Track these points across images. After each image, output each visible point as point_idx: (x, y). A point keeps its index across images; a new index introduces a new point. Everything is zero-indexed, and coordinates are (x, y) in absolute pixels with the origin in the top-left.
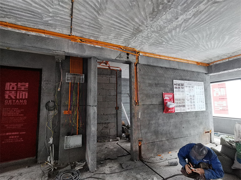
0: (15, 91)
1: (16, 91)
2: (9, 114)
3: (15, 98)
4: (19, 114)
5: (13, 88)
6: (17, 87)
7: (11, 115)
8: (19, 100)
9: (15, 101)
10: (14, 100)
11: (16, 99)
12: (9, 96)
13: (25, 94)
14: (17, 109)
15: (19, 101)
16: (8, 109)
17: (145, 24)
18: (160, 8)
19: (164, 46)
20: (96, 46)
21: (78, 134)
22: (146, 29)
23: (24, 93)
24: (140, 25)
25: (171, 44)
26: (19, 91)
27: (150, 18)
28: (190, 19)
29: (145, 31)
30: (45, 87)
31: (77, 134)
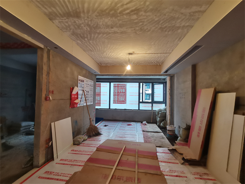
17: (90, 14)
18: (111, 13)
19: (84, 41)
22: (86, 18)
24: (84, 12)
25: (90, 43)
27: (98, 13)
28: (118, 33)
29: (83, 19)
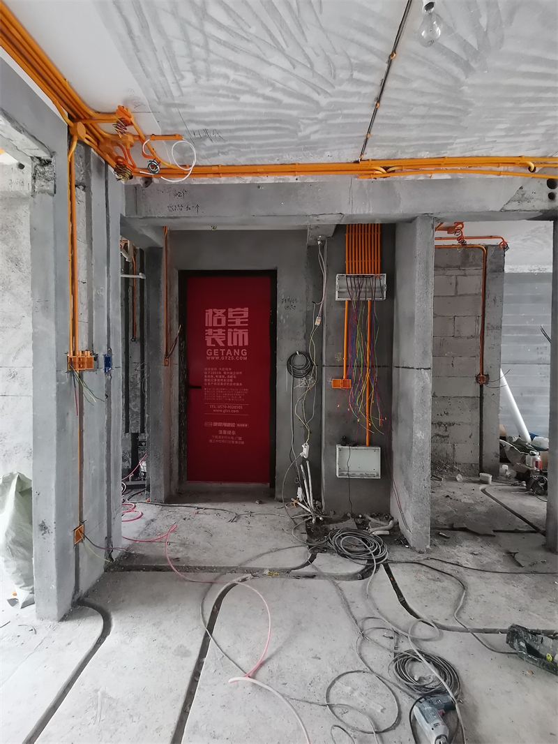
0: (222, 328)
1: (226, 328)
2: (215, 380)
3: (223, 345)
4: (235, 381)
5: (219, 321)
6: (227, 319)
7: (219, 384)
8: (232, 348)
9: (225, 352)
10: (223, 350)
11: (226, 347)
12: (214, 341)
13: (243, 335)
14: (230, 371)
15: (233, 353)
16: (212, 369)
20: (435, 176)
21: (371, 444)
23: (241, 332)
26: (230, 327)
30: (284, 317)
31: (367, 444)
